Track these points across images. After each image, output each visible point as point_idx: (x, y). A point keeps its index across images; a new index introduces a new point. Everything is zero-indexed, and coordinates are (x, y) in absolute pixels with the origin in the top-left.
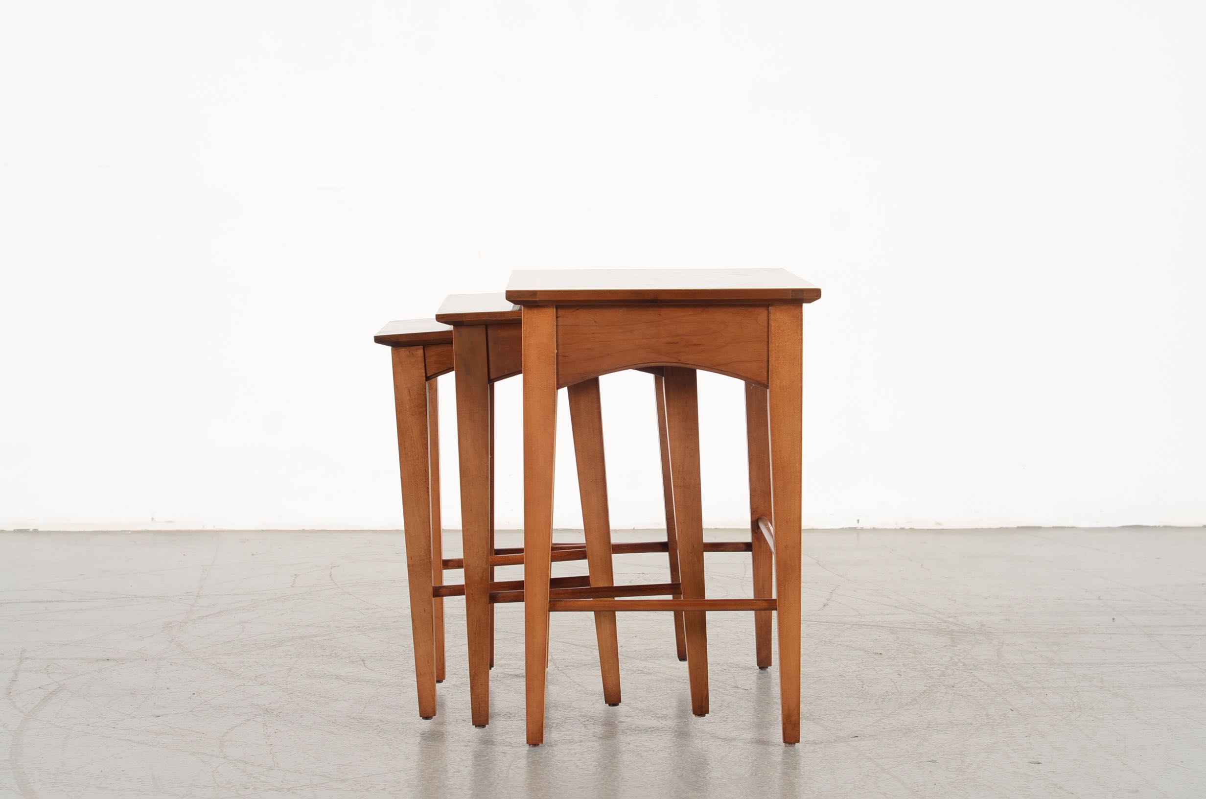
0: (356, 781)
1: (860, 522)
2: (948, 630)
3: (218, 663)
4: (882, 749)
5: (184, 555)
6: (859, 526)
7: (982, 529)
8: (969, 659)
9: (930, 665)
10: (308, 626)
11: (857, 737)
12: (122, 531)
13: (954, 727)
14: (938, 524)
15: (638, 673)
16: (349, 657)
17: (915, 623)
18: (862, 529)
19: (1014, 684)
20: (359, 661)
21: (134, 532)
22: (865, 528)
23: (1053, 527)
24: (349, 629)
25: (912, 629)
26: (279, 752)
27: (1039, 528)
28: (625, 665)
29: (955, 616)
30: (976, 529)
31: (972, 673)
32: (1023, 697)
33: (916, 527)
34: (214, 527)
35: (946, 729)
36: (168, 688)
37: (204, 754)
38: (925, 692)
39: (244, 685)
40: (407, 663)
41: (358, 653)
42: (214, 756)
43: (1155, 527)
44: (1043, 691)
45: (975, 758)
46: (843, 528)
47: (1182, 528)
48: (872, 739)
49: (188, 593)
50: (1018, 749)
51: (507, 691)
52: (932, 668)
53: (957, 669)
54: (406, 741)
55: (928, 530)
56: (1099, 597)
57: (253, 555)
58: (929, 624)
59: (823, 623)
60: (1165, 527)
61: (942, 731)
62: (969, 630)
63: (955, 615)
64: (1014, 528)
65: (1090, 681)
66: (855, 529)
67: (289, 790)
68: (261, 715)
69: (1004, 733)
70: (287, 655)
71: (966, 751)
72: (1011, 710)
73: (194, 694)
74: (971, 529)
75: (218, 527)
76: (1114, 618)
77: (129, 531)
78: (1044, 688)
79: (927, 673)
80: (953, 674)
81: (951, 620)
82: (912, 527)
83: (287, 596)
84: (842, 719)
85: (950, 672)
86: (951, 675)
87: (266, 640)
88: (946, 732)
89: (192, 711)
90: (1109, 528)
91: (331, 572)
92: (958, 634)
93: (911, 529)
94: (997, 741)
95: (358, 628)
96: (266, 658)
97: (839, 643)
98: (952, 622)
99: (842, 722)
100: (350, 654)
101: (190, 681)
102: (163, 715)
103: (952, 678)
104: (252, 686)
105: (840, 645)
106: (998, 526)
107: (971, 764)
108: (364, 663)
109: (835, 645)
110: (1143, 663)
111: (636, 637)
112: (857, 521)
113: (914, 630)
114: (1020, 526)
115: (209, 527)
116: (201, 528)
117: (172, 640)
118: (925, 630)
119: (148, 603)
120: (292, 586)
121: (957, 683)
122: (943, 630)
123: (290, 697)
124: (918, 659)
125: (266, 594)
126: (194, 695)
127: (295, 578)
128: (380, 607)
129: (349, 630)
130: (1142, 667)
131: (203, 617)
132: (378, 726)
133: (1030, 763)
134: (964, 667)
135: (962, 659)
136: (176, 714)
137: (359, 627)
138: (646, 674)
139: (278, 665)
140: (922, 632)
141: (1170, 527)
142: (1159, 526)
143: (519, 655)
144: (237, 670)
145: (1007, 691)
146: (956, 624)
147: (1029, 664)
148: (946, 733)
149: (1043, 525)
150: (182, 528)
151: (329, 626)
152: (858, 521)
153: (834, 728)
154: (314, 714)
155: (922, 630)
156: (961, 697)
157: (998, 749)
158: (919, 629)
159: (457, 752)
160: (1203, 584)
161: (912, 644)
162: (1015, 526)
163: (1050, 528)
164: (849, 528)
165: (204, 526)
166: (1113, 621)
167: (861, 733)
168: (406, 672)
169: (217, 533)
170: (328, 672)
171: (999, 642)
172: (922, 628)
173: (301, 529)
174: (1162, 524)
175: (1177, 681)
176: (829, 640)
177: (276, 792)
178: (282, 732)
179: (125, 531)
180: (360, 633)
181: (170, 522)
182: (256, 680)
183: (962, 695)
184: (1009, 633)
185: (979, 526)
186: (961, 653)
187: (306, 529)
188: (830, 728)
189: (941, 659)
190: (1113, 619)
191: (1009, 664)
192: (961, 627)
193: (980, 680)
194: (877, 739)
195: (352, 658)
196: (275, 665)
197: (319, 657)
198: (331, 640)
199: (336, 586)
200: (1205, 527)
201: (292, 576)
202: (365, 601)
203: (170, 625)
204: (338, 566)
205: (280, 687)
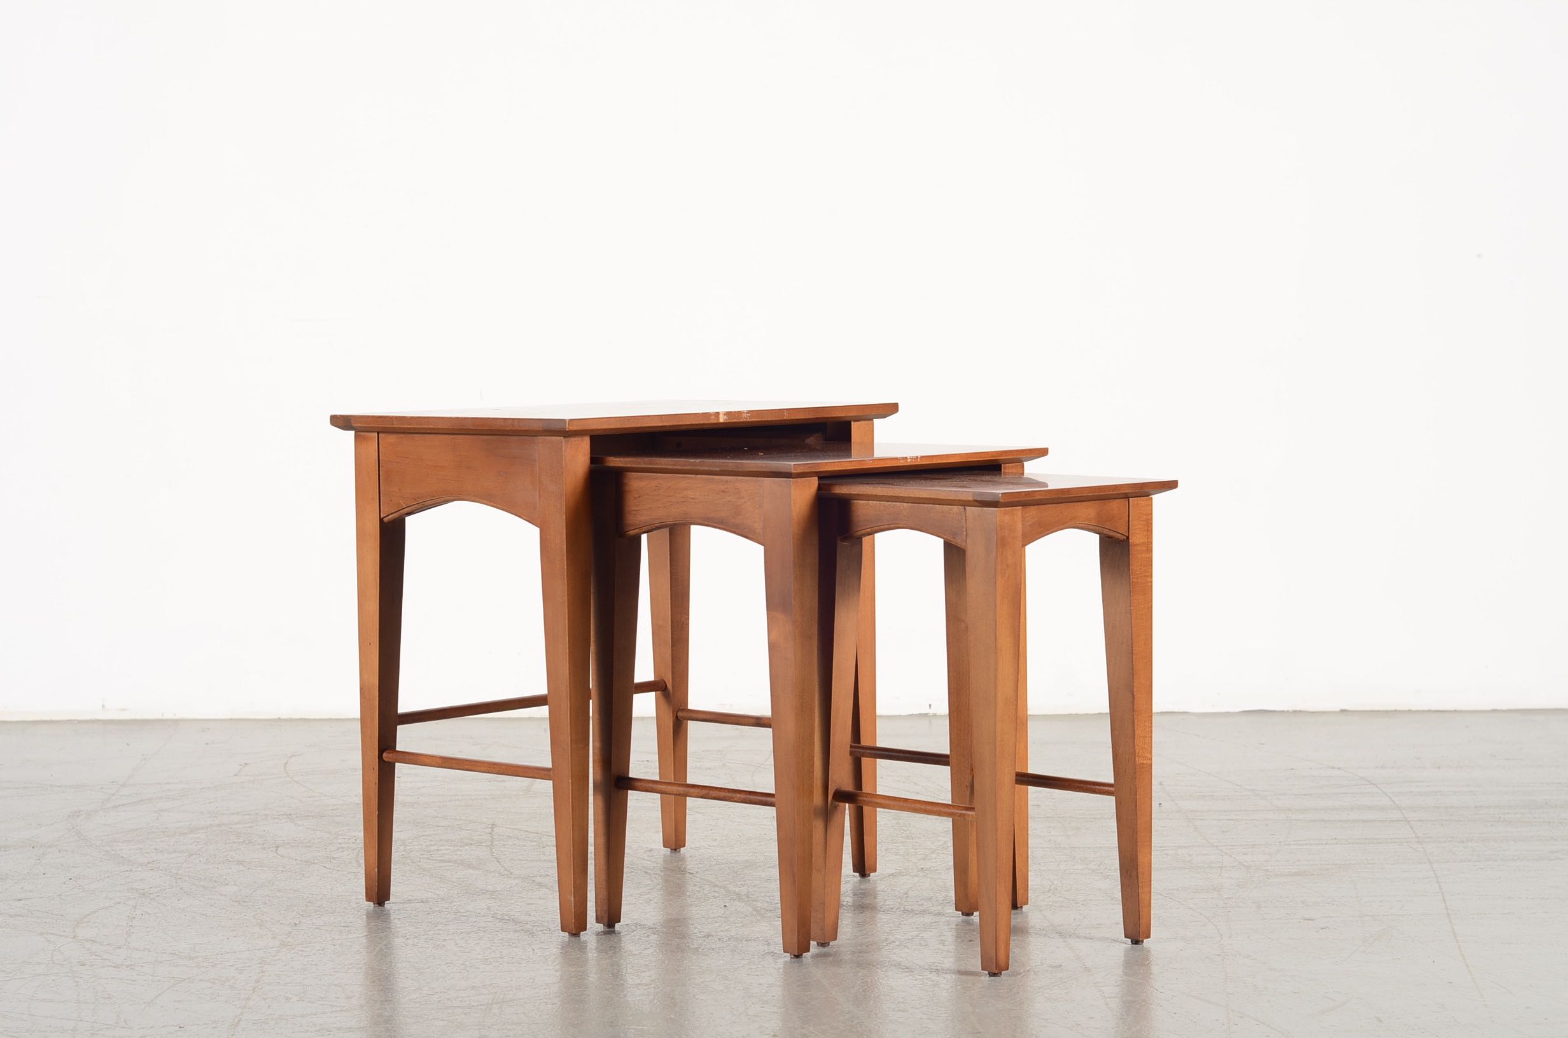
0: (205, 958)
1: (932, 706)
3: (113, 850)
5: (128, 744)
6: (931, 712)
7: (1077, 714)
10: (233, 814)
12: (68, 720)
16: (263, 844)
18: (935, 715)
20: (273, 847)
21: (80, 722)
22: (938, 714)
26: (137, 932)
30: (1070, 715)
34: (175, 715)
36: (44, 874)
37: (53, 934)
39: (131, 870)
41: (276, 839)
42: (63, 936)
43: (1283, 711)
46: (912, 714)
47: (1314, 712)
49: (113, 782)
52: (916, 852)
54: (281, 922)
57: (207, 744)
60: (1295, 712)
66: (926, 714)
67: (128, 966)
68: (134, 898)
70: (194, 842)
73: (71, 879)
75: (180, 716)
77: (75, 720)
83: (225, 784)
85: (934, 856)
87: (178, 828)
89: (60, 895)
90: (1228, 713)
91: (287, 761)
96: (169, 845)
100: (266, 840)
101: (73, 867)
102: (25, 899)
104: (140, 871)
108: (276, 850)
112: (928, 707)
116: (160, 717)
117: (73, 827)
119: (64, 792)
120: (236, 775)
123: (176, 881)
125: (201, 783)
127: (244, 767)
128: (325, 796)
129: (277, 818)
131: (119, 805)
136: (41, 898)
137: (290, 815)
139: (179, 852)
141: (1300, 711)
142: (1288, 711)
144: (130, 856)
150: (138, 717)
151: (257, 814)
152: (930, 705)
154: (194, 897)
159: (333, 932)
160: (1292, 769)
161: (910, 829)
164: (920, 714)
165: (163, 715)
169: (176, 722)
170: (231, 858)
173: (276, 717)
174: (1290, 709)
177: (114, 969)
178: (149, 914)
179: (71, 720)
180: (289, 820)
181: (123, 710)
182: (146, 866)
187: (282, 717)
189: (933, 843)
196: (175, 851)
197: (230, 843)
198: (252, 827)
199: (286, 775)
200: (1343, 711)
201: (241, 765)
202: (310, 790)
203: (78, 814)
204: (299, 755)
205: (170, 872)
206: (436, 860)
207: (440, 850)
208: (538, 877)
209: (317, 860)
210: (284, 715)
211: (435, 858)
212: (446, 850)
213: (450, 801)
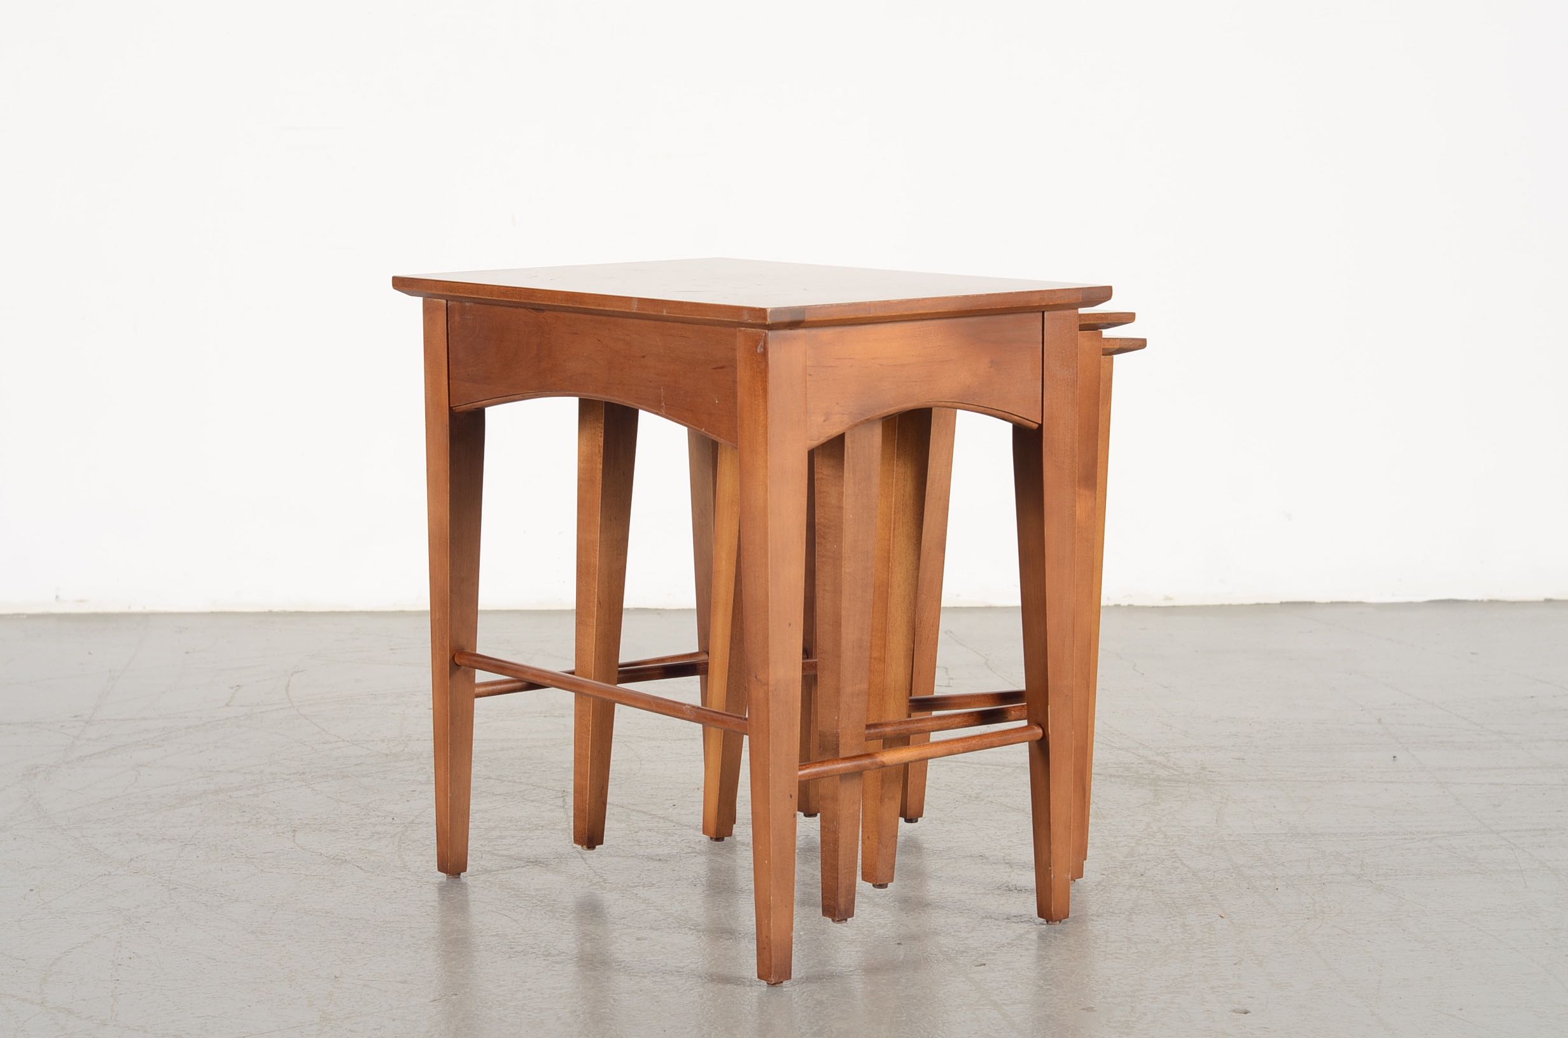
2: (1151, 776)
3: (83, 837)
4: (1016, 987)
5: (90, 653)
7: (1230, 605)
8: (1174, 826)
9: (1115, 837)
10: (231, 771)
11: (984, 965)
12: (14, 615)
13: (1130, 948)
14: (1167, 598)
15: (688, 853)
16: (275, 826)
17: (1106, 764)
19: (1232, 870)
21: (30, 617)
23: (1332, 603)
24: (288, 777)
25: (1100, 775)
26: (126, 993)
27: (1311, 604)
28: (671, 838)
29: (1167, 753)
30: (1222, 606)
31: (1174, 850)
32: (1242, 894)
33: (1137, 603)
34: (144, 607)
35: (1118, 951)
37: (14, 997)
38: (1099, 883)
39: (109, 874)
40: (357, 835)
41: (291, 817)
42: (27, 1000)
43: (1476, 601)
44: (1273, 883)
45: (1152, 1002)
47: (1514, 603)
48: (1006, 969)
49: (76, 716)
50: (1219, 986)
51: (488, 883)
53: (1153, 845)
55: (1153, 607)
56: (1380, 719)
57: (187, 653)
58: (1127, 766)
59: (973, 766)
60: (1491, 602)
61: (1112, 954)
62: (1183, 776)
63: (1166, 751)
64: (1277, 604)
65: (1345, 865)
68: (118, 927)
69: (1203, 957)
70: (186, 822)
71: (1141, 990)
72: (1221, 916)
73: (31, 890)
74: (1214, 607)
75: (149, 608)
76: (1397, 756)
77: (23, 614)
78: (1275, 878)
79: (1108, 852)
80: (1146, 854)
81: (1160, 759)
82: (1131, 603)
83: (216, 721)
84: (969, 933)
85: (1142, 849)
86: (1142, 855)
87: (163, 796)
88: (1118, 956)
89: (19, 921)
90: (1411, 603)
91: (289, 681)
92: (1166, 784)
93: (1129, 605)
94: (1191, 972)
95: (302, 776)
96: (155, 827)
97: (990, 799)
98: (1160, 763)
99: (967, 938)
100: (278, 819)
101: (34, 867)
103: (1143, 861)
104: (121, 876)
105: (991, 802)
106: (1254, 602)
107: (1145, 1014)
108: (294, 836)
109: (983, 803)
110: (1427, 834)
111: (698, 789)
113: (1102, 777)
114: (1284, 600)
115: (136, 608)
116: (125, 609)
117: (30, 796)
118: (1119, 777)
119: (14, 734)
120: (227, 705)
121: (1148, 870)
122: (1145, 776)
123: (170, 894)
124: (1098, 827)
125: (186, 718)
126: (31, 893)
127: (236, 690)
128: (343, 740)
129: (288, 780)
130: (1424, 839)
131: (86, 756)
132: (284, 946)
133: (1234, 1011)
134: (1165, 840)
135: (1164, 827)
137: (304, 773)
138: (699, 854)
140: (1113, 779)
141: (1497, 601)
142: (1482, 601)
143: (521, 821)
144: (107, 848)
145: (1220, 883)
146: (1165, 767)
147: (1260, 834)
148: (1117, 958)
149: (1317, 600)
150: (100, 610)
151: (261, 772)
153: (953, 950)
154: (196, 925)
155: (1114, 776)
156: (1150, 893)
157: (1190, 987)
158: (1111, 776)
162: (1278, 601)
163: (1327, 603)
165: (129, 607)
166: (1394, 760)
167: (992, 957)
168: (349, 852)
169: (146, 616)
170: (237, 851)
171: (1222, 797)
172: (1115, 773)
173: (266, 610)
174: (1486, 598)
175: (1472, 865)
176: (977, 794)
178: (140, 957)
179: (18, 615)
180: (303, 783)
181: (81, 601)
182: (129, 866)
183: (1153, 891)
184: (1240, 781)
185: (1226, 602)
186: (1164, 816)
187: (275, 609)
188: (946, 949)
189: (1133, 826)
190: (1394, 757)
191: (1230, 835)
192: (1171, 771)
193: (1184, 864)
194: (1012, 969)
195: (278, 827)
196: (164, 839)
197: (232, 824)
198: (257, 795)
199: (290, 705)
200: (1548, 601)
201: (232, 688)
202: (324, 730)
203: (34, 772)
204: (301, 671)
205: (160, 878)
206: (503, 856)
207: (505, 838)
208: (641, 888)
209: (349, 854)
210: (276, 609)
211: (501, 853)
212: (513, 837)
213: (502, 750)
